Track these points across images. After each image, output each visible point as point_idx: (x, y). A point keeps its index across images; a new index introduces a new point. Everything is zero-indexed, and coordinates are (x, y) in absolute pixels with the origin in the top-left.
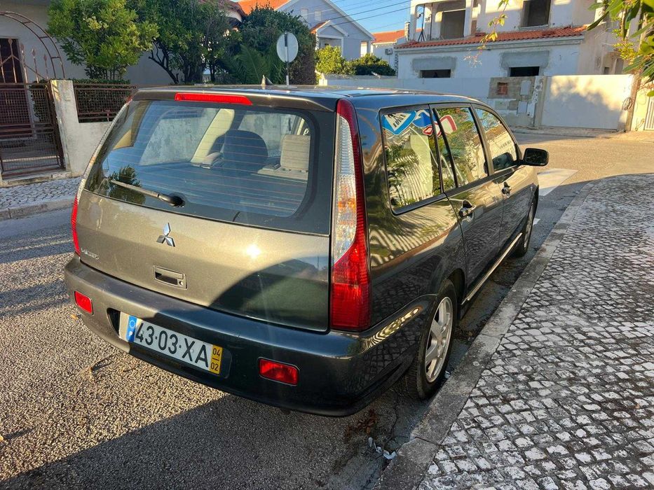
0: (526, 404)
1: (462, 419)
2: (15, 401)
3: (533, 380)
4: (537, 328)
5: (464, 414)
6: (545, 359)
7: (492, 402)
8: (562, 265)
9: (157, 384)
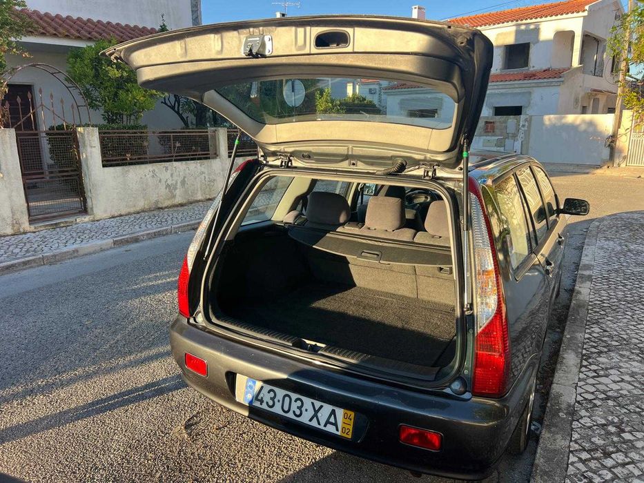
0: (626, 457)
1: (572, 475)
2: (119, 464)
3: (624, 431)
4: (607, 376)
5: (571, 470)
6: (626, 409)
7: (594, 456)
8: (602, 308)
9: (253, 442)
